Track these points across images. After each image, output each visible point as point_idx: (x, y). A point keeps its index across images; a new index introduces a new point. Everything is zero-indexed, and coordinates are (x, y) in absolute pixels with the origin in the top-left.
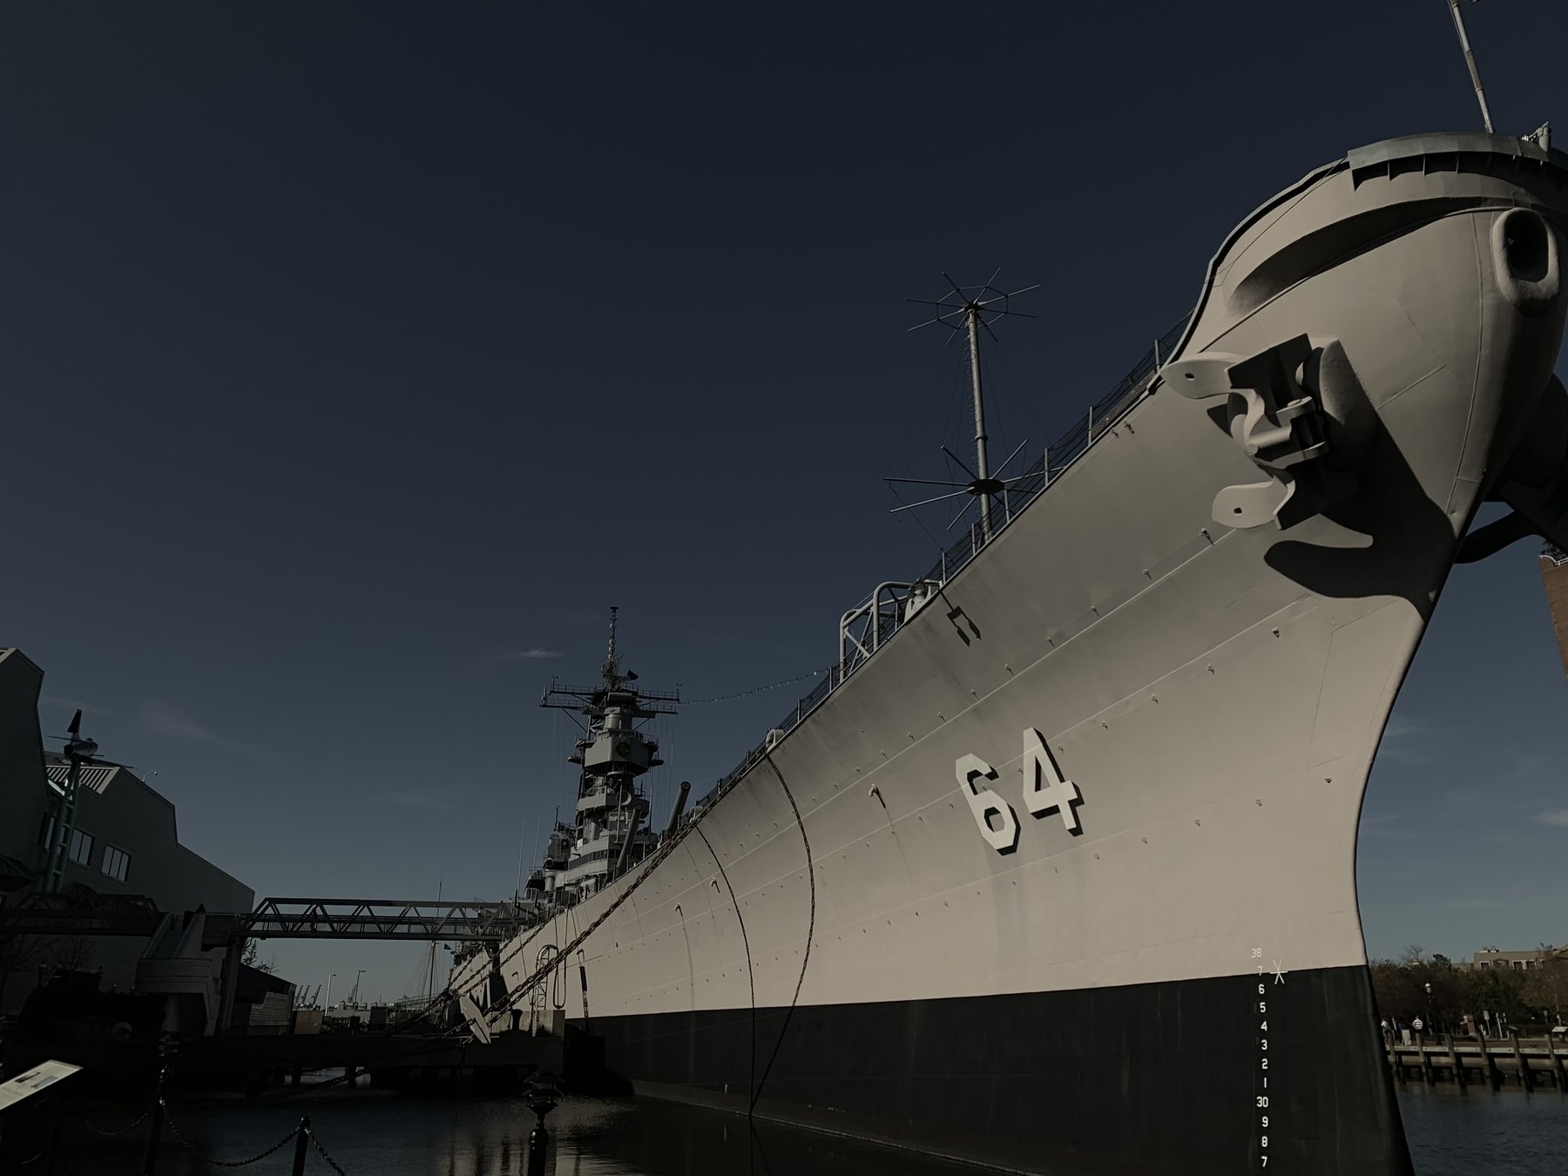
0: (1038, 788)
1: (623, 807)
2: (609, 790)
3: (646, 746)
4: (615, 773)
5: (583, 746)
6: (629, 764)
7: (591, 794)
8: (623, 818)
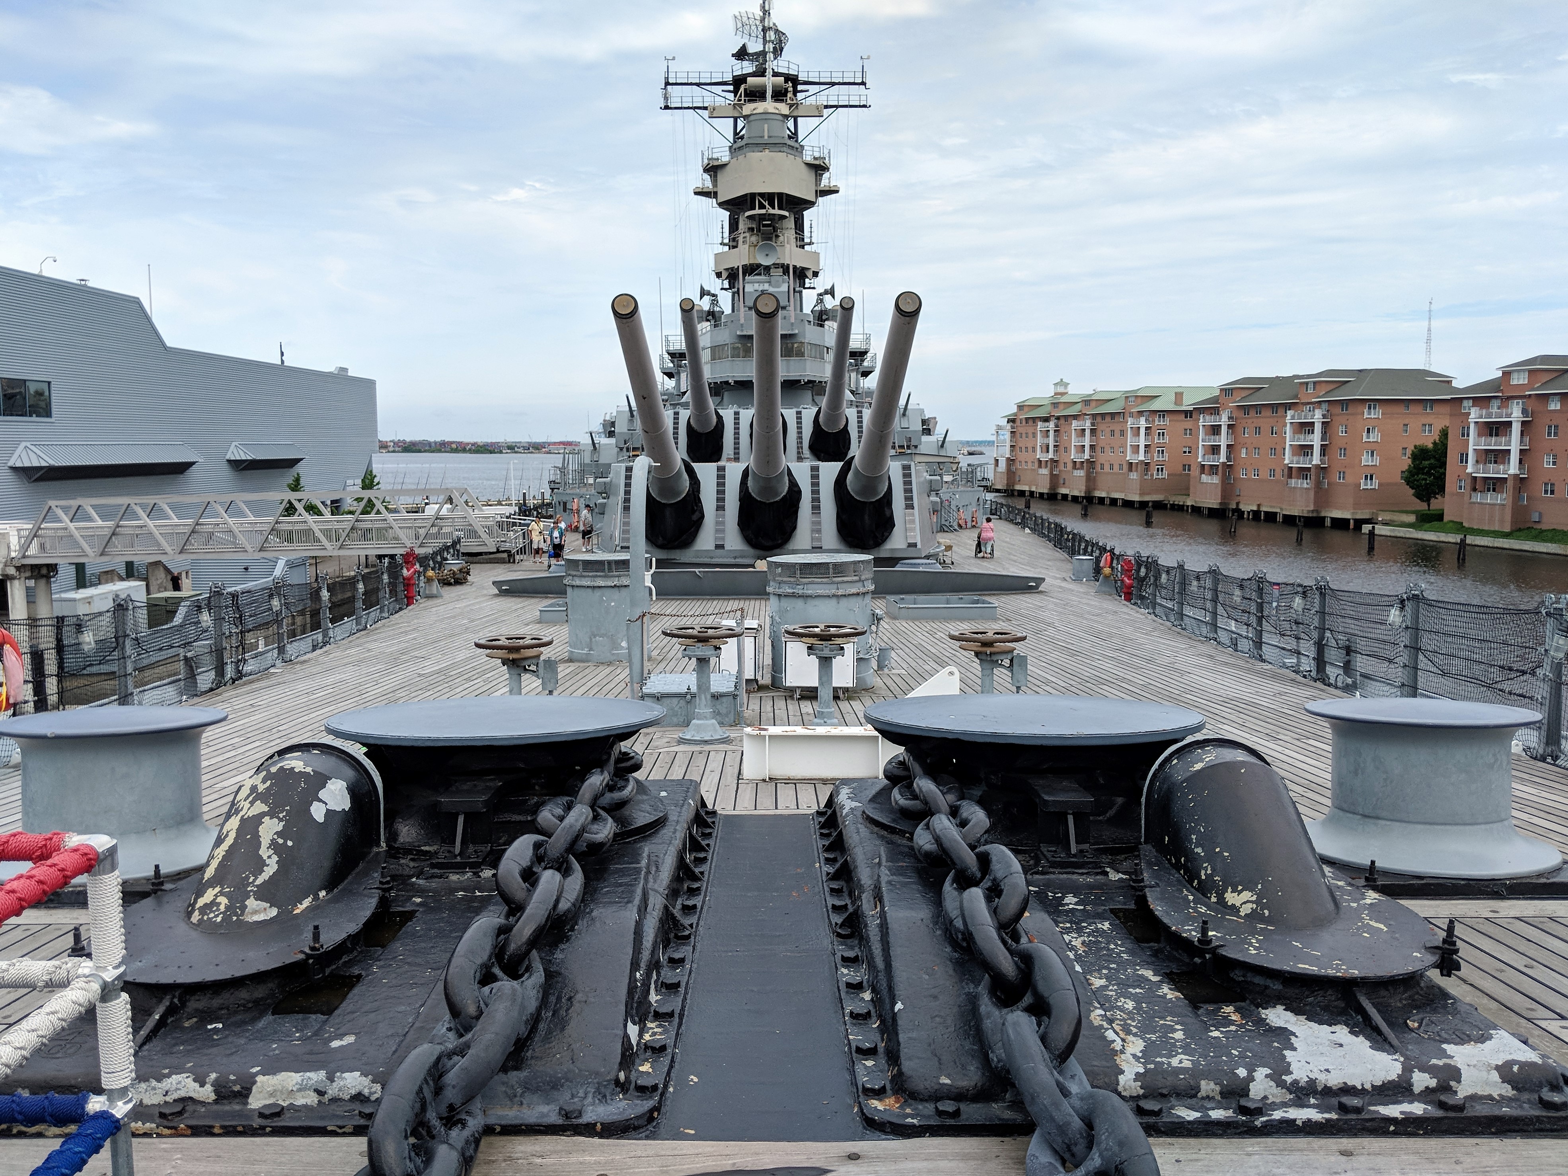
1: (767, 269)
2: (754, 239)
3: (809, 165)
4: (757, 211)
5: (713, 169)
6: (780, 195)
7: (733, 244)
8: (766, 286)
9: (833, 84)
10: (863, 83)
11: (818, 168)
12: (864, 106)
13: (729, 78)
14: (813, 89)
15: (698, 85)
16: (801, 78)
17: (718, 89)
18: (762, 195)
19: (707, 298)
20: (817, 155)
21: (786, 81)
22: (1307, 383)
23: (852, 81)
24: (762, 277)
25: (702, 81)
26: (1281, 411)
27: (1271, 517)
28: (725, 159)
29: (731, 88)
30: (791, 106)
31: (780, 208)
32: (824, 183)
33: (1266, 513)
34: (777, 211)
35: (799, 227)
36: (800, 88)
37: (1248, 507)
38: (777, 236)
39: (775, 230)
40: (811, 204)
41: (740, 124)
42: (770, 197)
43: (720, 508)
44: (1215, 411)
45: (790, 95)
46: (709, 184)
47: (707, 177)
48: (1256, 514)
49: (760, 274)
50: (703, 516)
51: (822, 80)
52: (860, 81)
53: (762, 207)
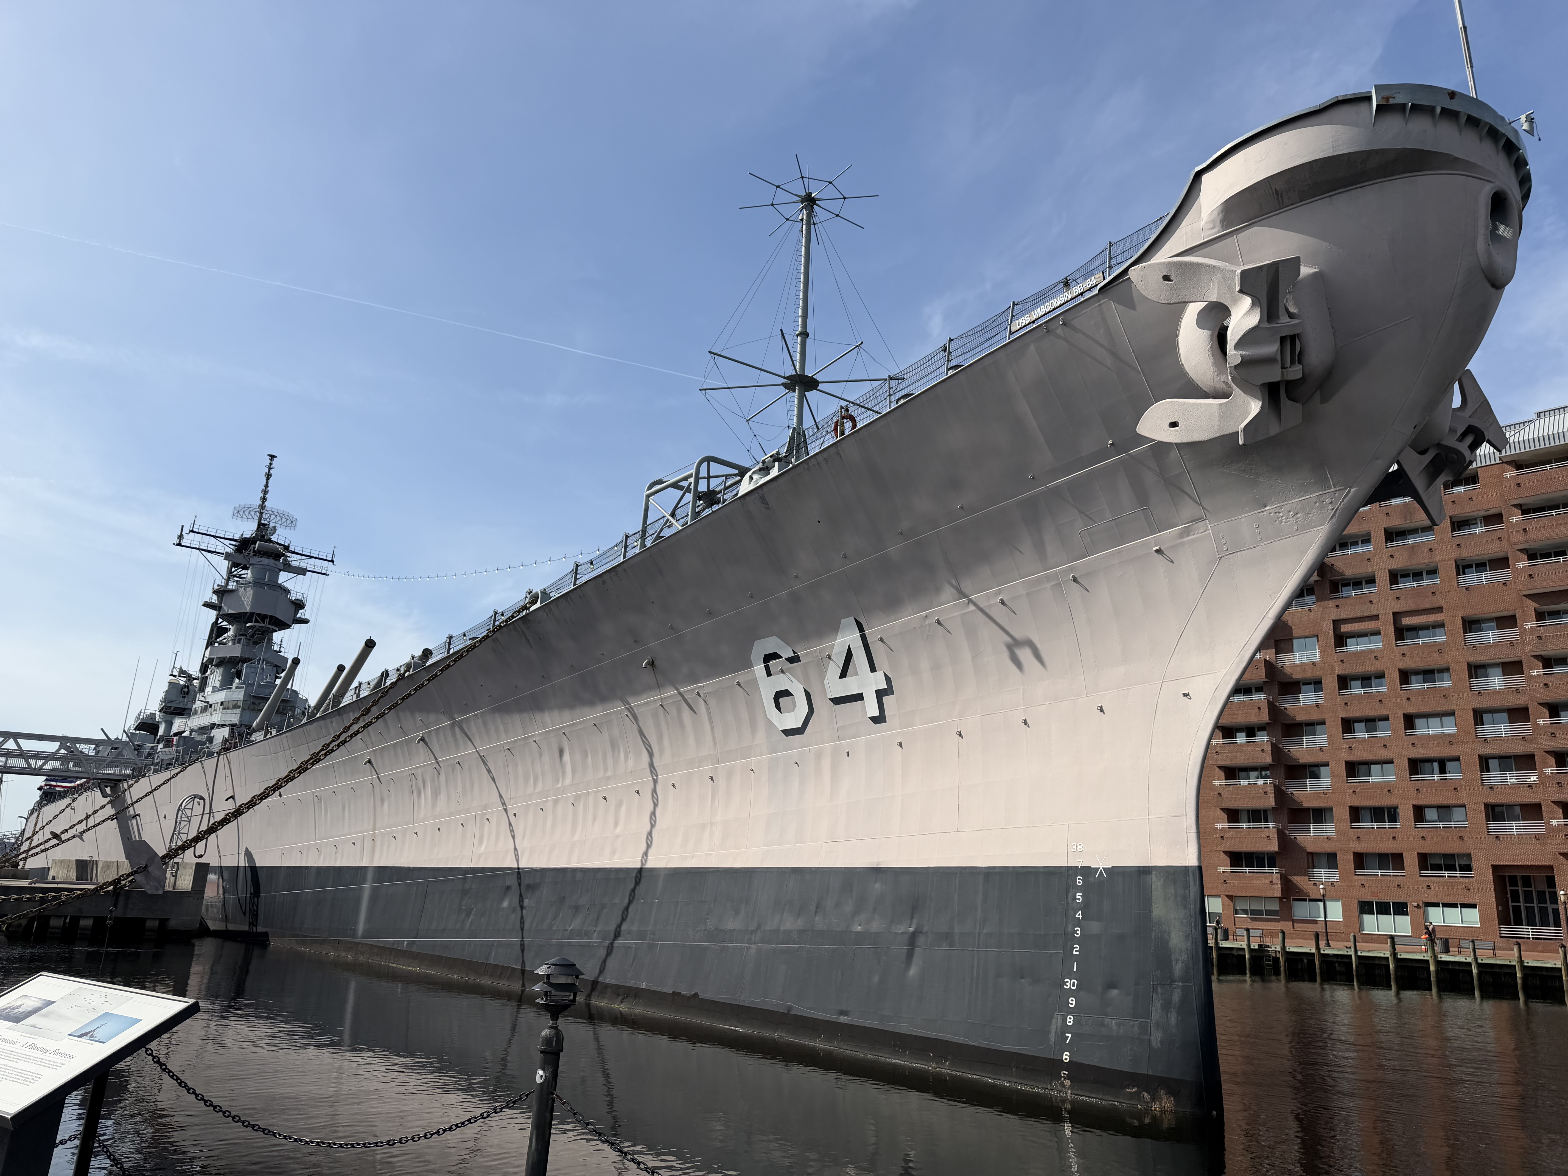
0: (843, 675)
3: (292, 603)
5: (221, 592)
6: (271, 617)
9: (312, 557)
10: (332, 561)
11: (299, 605)
12: (325, 574)
13: (237, 537)
14: (298, 557)
15: (214, 537)
16: (292, 548)
17: (227, 542)
18: (258, 615)
20: (298, 597)
23: (326, 558)
25: (219, 535)
28: (232, 588)
30: (282, 565)
31: (270, 625)
32: (301, 614)
36: (290, 554)
39: (264, 638)
40: (284, 626)
42: (263, 617)
45: (281, 558)
46: (215, 601)
47: (215, 596)
51: (304, 553)
52: (330, 559)
53: (256, 621)
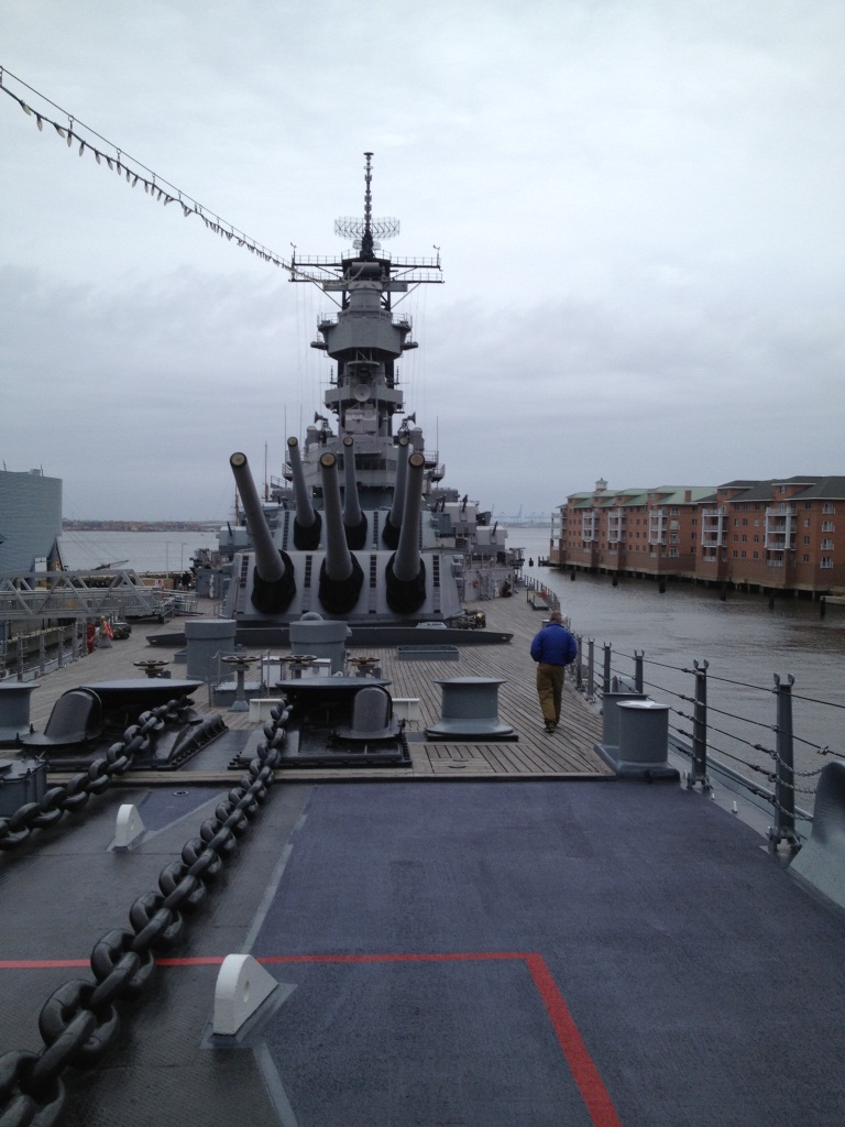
1: (362, 404)
2: (354, 380)
3: (396, 327)
4: (357, 362)
5: (326, 328)
6: (375, 350)
7: (340, 383)
8: (361, 417)
9: (416, 267)
10: (438, 267)
11: (404, 329)
12: (440, 282)
13: (339, 261)
14: (401, 270)
15: (317, 265)
16: (393, 262)
17: (331, 269)
18: (361, 349)
19: (319, 422)
20: (402, 320)
21: (381, 265)
22: (781, 487)
23: (430, 264)
24: (359, 410)
25: (320, 263)
26: (762, 507)
27: (755, 589)
28: (335, 320)
29: (341, 268)
30: (384, 283)
31: (374, 360)
32: (407, 339)
33: (752, 586)
34: (371, 362)
35: (390, 371)
36: (392, 269)
37: (738, 580)
38: (372, 379)
39: (370, 375)
40: (397, 355)
41: (348, 294)
42: (367, 352)
43: (307, 584)
44: (714, 506)
45: (383, 276)
46: (322, 339)
47: (321, 334)
48: (744, 586)
49: (356, 408)
50: (294, 591)
51: (408, 264)
52: (436, 265)
53: (360, 358)
